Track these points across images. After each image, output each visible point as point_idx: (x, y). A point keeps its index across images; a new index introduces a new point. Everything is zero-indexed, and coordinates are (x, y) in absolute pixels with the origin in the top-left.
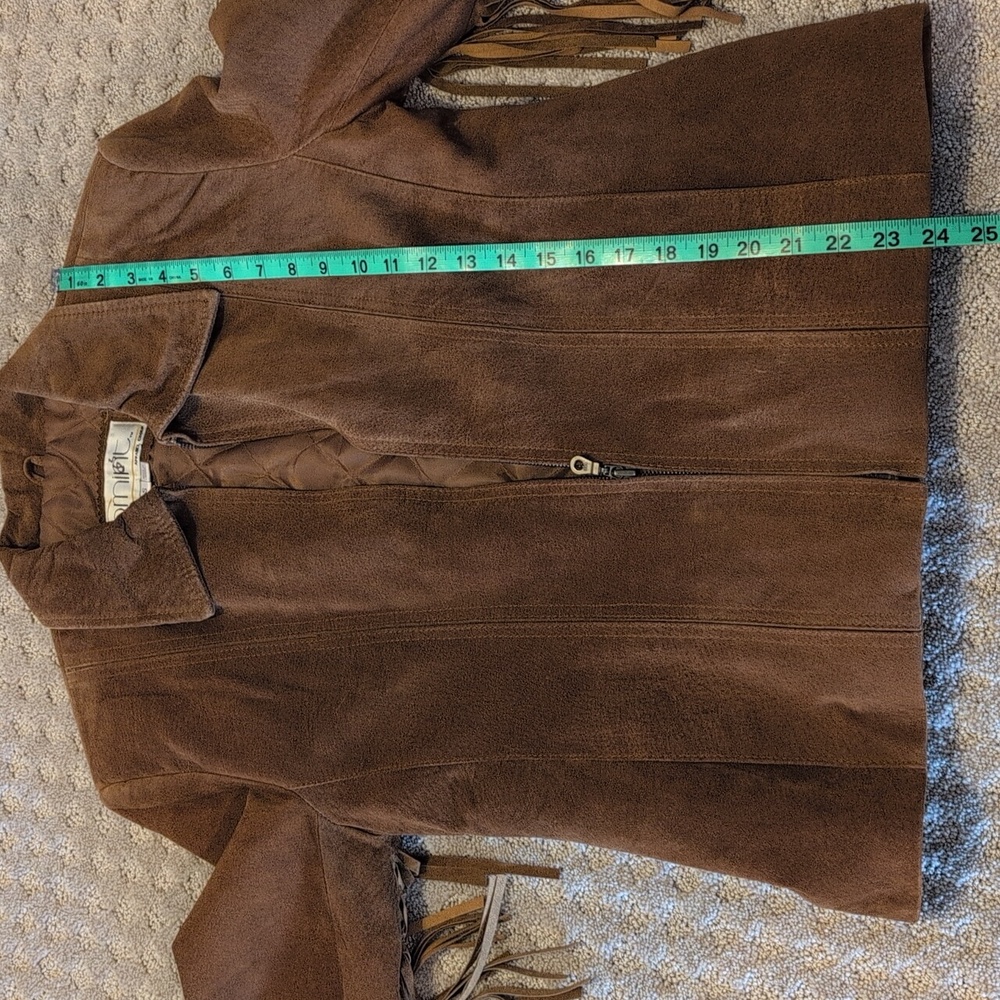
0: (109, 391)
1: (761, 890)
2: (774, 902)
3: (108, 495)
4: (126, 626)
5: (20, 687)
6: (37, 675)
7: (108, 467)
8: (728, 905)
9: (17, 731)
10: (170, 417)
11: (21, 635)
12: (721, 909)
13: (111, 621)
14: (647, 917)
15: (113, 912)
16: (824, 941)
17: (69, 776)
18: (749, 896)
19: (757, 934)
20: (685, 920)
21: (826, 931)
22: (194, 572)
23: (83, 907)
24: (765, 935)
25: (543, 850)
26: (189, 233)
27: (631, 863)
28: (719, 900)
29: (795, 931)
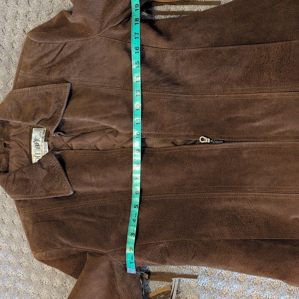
0: (34, 119)
1: (268, 280)
2: (273, 284)
3: (33, 153)
4: (42, 198)
5: (2, 219)
6: (9, 215)
7: (33, 144)
8: (257, 286)
9: (2, 235)
10: (56, 127)
11: (2, 202)
12: (255, 287)
13: (37, 197)
14: (228, 290)
15: (38, 295)
16: (291, 297)
17: (21, 249)
18: (264, 282)
19: (268, 295)
20: (242, 291)
21: (292, 293)
22: (66, 179)
23: (27, 293)
24: (270, 295)
25: (191, 269)
27: (222, 273)
28: (254, 284)
29: (281, 293)
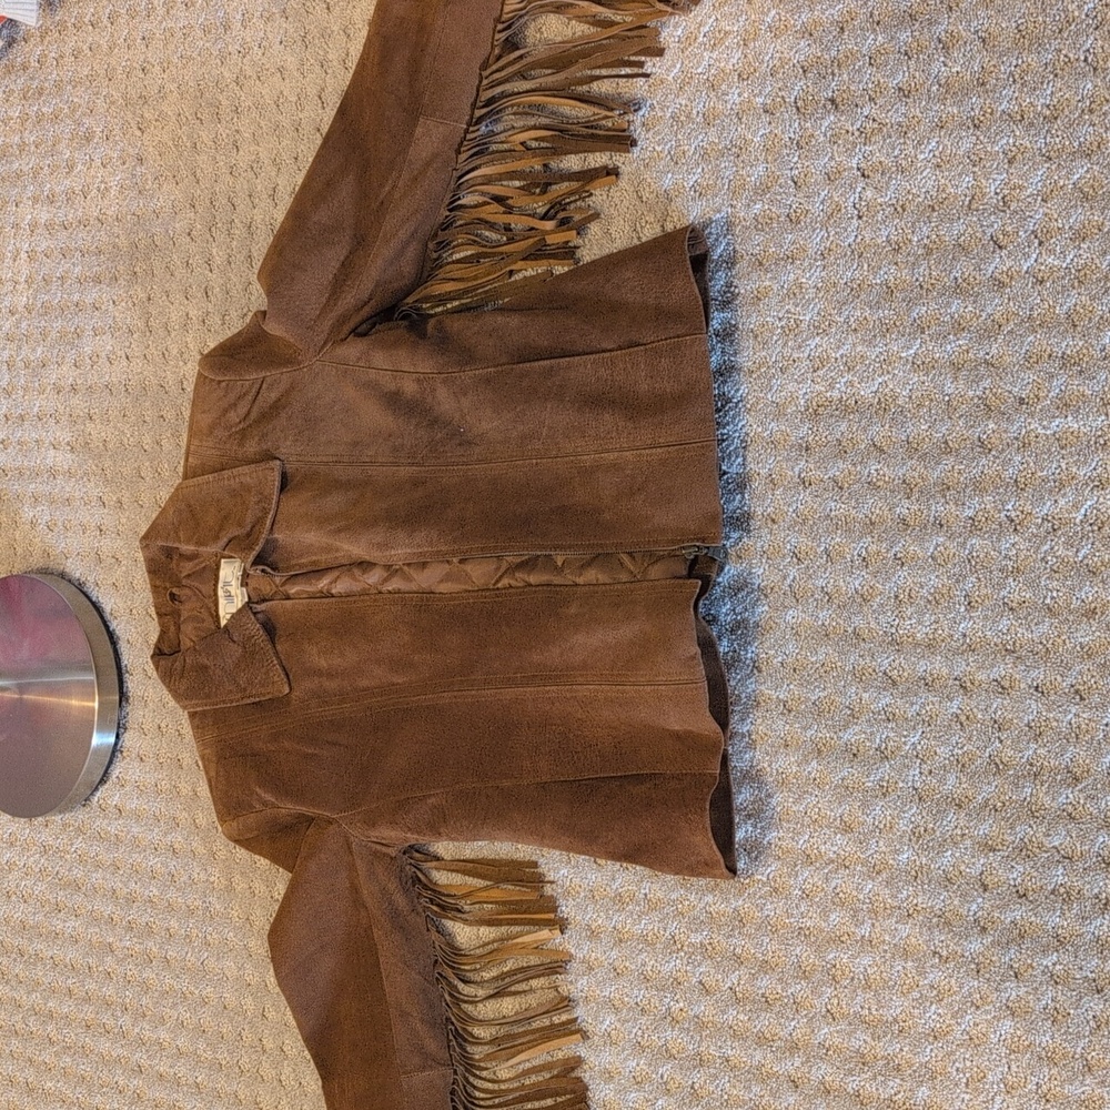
0: (217, 538)
3: (221, 613)
7: (220, 593)
10: (255, 553)
13: (224, 702)
15: (248, 919)
19: (647, 891)
22: (275, 662)
23: (228, 918)
26: (257, 422)
